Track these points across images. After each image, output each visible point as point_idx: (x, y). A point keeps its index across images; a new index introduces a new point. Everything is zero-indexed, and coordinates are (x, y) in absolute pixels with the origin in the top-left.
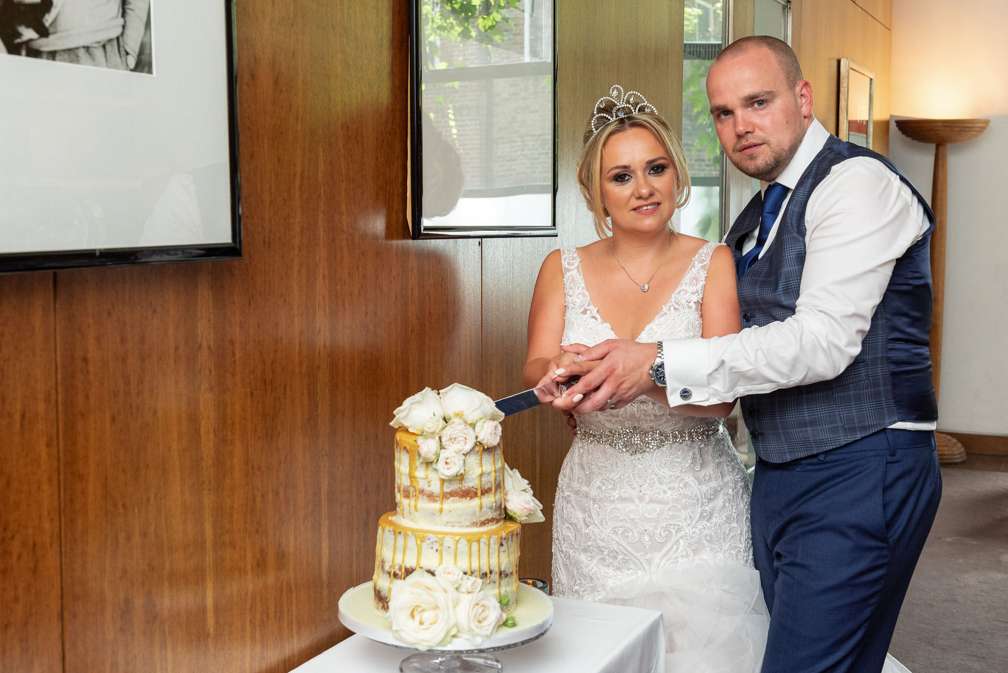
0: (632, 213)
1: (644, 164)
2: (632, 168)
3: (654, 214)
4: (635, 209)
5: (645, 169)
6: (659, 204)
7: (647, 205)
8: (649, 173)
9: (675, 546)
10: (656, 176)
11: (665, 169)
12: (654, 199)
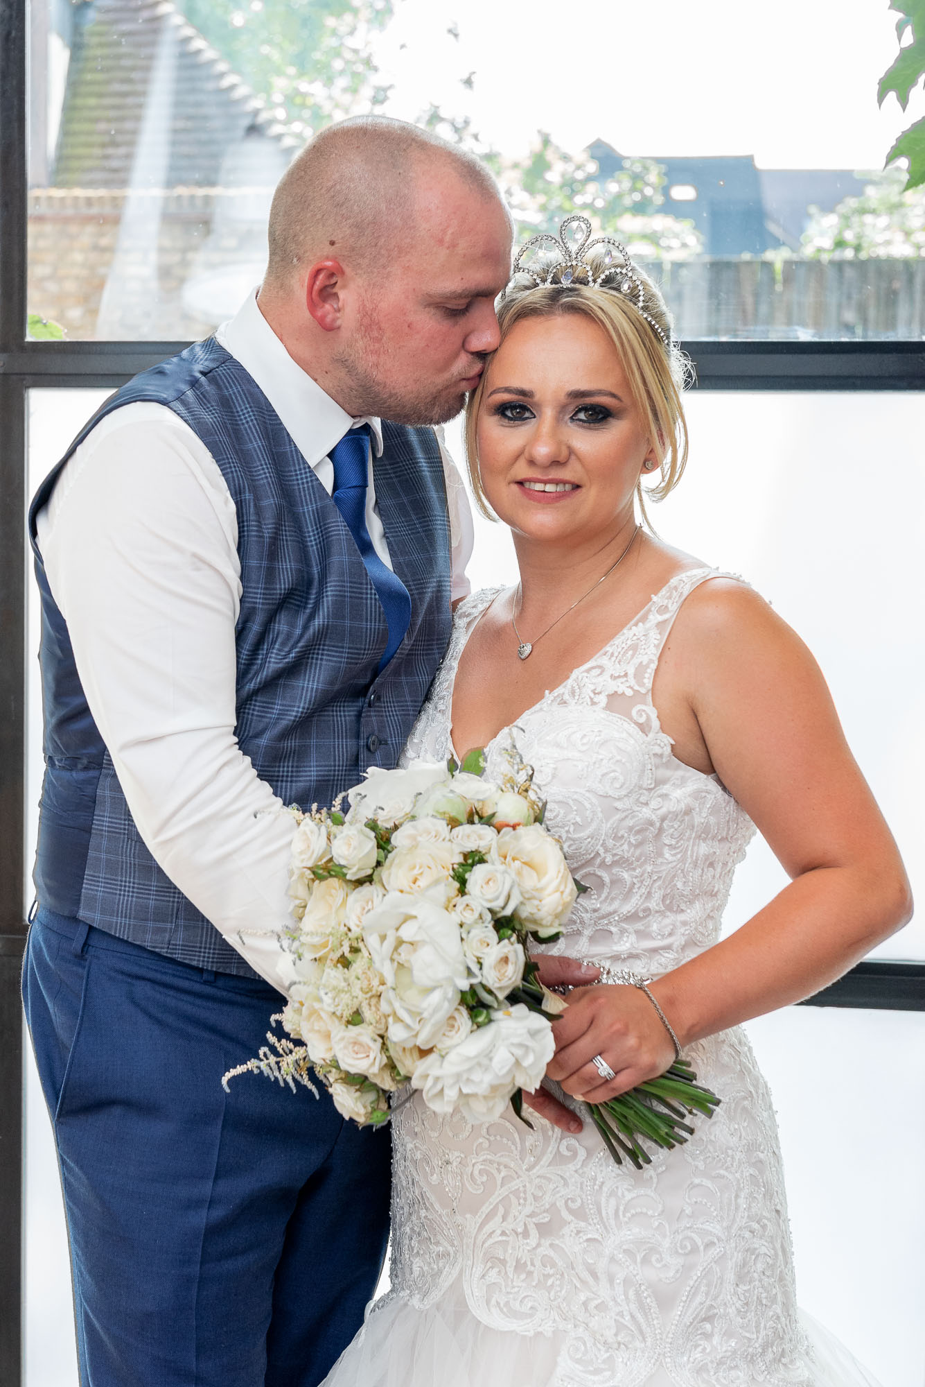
0: (515, 487)
1: (562, 397)
2: (537, 398)
3: (557, 504)
4: (521, 483)
5: (562, 409)
6: (577, 487)
7: (545, 482)
8: (571, 418)
9: (500, 1206)
10: (584, 427)
11: (611, 419)
12: (566, 474)
